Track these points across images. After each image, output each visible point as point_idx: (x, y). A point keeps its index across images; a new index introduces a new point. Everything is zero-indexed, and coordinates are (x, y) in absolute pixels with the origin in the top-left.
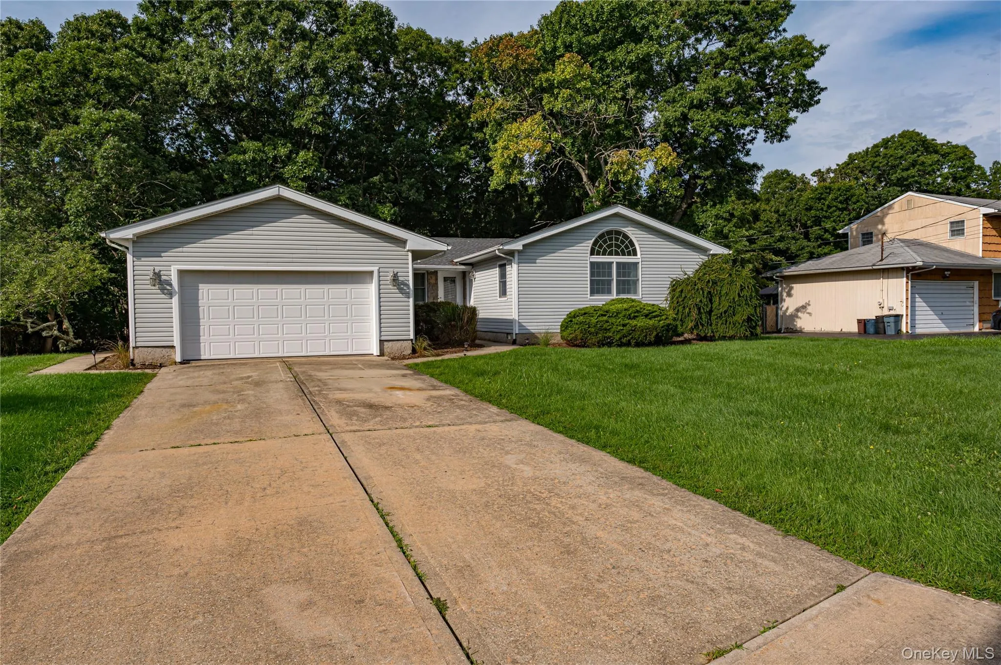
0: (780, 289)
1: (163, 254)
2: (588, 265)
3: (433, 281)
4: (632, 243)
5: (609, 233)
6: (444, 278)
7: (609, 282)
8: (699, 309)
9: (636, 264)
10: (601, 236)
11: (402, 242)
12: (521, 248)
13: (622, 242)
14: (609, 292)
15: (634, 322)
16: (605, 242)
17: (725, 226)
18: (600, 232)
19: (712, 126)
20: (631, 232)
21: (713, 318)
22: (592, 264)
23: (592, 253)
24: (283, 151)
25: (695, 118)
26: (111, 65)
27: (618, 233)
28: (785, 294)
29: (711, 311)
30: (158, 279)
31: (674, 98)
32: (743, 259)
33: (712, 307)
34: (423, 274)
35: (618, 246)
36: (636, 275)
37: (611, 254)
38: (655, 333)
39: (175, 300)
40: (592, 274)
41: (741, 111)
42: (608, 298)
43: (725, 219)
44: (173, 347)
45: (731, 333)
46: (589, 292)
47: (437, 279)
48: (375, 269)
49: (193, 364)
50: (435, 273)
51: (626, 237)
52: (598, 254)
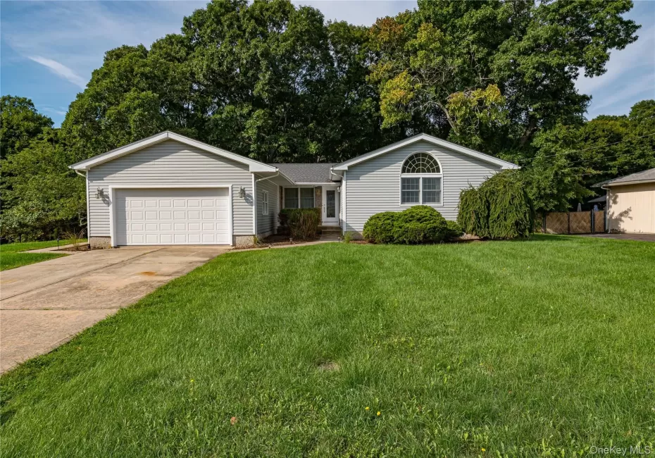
0: (608, 197)
1: (104, 178)
2: (400, 181)
3: (318, 193)
4: (436, 163)
5: (417, 155)
6: (327, 191)
7: (417, 193)
8: (477, 215)
9: (439, 179)
10: (411, 158)
11: (246, 167)
12: (346, 169)
13: (428, 162)
14: (417, 200)
15: (408, 225)
16: (414, 162)
17: (553, 147)
18: (409, 155)
19: (534, 68)
20: (435, 154)
21: (490, 221)
22: (403, 180)
23: (404, 171)
24: (245, 111)
25: (522, 62)
26: (145, 65)
27: (424, 155)
28: (611, 202)
29: (488, 216)
30: (101, 193)
31: (507, 48)
32: (563, 173)
33: (489, 213)
34: (312, 189)
35: (423, 165)
36: (439, 188)
37: (418, 171)
38: (422, 234)
39: (111, 207)
40: (403, 187)
41: (558, 53)
42: (414, 205)
43: (553, 142)
44: (109, 237)
45: (503, 235)
46: (400, 201)
47: (321, 192)
48: (229, 186)
49: (122, 248)
50: (320, 188)
51: (431, 158)
52: (408, 171)
